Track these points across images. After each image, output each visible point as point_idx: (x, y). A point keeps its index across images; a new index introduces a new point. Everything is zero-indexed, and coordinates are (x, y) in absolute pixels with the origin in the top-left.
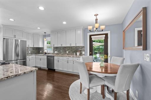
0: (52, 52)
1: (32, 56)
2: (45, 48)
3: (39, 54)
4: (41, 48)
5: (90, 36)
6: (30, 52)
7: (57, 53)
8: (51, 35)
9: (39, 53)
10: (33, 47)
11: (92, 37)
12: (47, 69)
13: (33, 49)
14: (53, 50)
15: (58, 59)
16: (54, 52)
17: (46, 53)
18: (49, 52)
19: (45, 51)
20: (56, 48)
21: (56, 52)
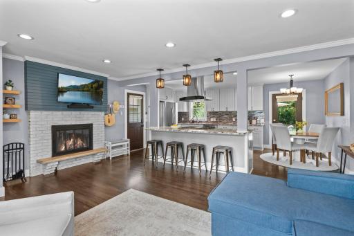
7: (215, 120)
11: (277, 97)
14: (207, 117)
16: (210, 119)
20: (213, 114)
21: (212, 120)
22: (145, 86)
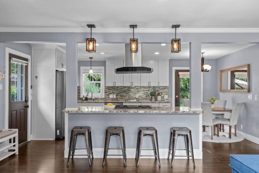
0: (103, 97)
5: (177, 72)
7: (115, 97)
11: (180, 73)
14: (105, 93)
16: (108, 95)
17: (88, 99)
21: (111, 96)
22: (29, 45)
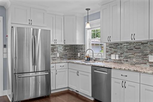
0: (105, 57)
1: (62, 64)
2: (87, 47)
3: (75, 59)
4: (79, 45)
6: (58, 55)
7: (117, 58)
8: (101, 14)
9: (75, 57)
10: (63, 43)
12: (92, 99)
13: (65, 50)
14: (107, 52)
15: (123, 78)
17: (89, 59)
18: (95, 56)
19: (88, 53)
20: (114, 47)
21: (113, 57)
